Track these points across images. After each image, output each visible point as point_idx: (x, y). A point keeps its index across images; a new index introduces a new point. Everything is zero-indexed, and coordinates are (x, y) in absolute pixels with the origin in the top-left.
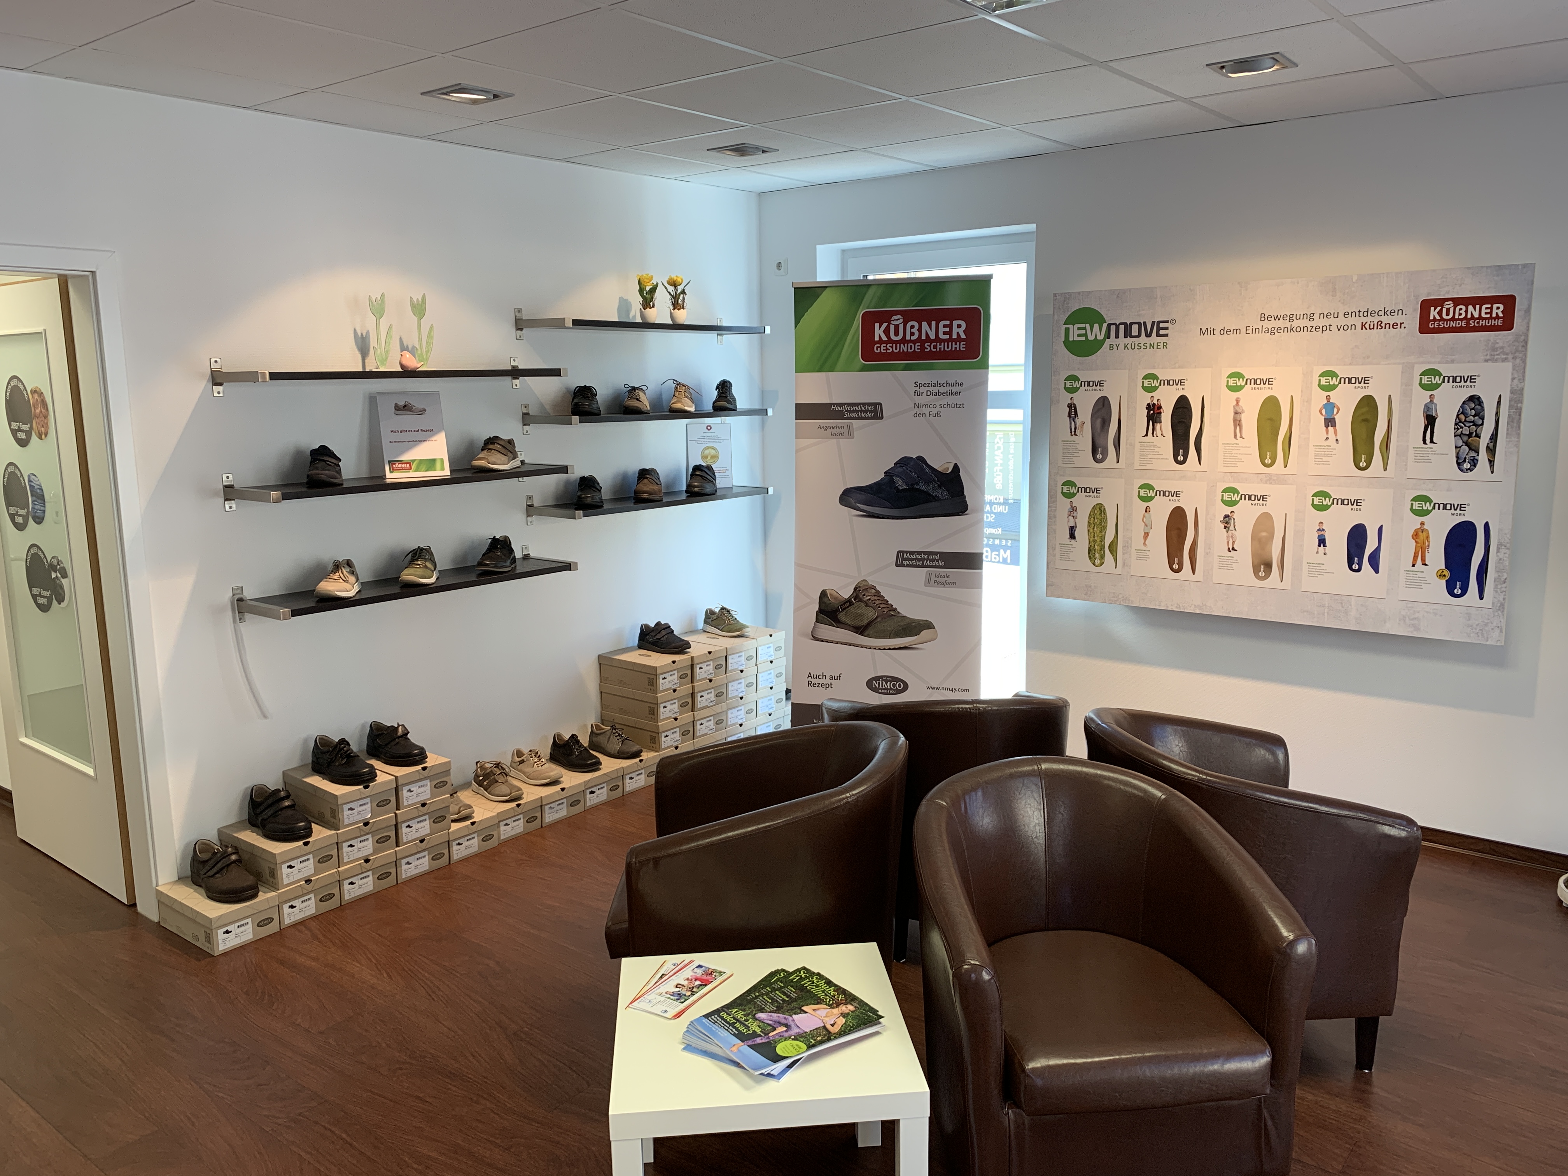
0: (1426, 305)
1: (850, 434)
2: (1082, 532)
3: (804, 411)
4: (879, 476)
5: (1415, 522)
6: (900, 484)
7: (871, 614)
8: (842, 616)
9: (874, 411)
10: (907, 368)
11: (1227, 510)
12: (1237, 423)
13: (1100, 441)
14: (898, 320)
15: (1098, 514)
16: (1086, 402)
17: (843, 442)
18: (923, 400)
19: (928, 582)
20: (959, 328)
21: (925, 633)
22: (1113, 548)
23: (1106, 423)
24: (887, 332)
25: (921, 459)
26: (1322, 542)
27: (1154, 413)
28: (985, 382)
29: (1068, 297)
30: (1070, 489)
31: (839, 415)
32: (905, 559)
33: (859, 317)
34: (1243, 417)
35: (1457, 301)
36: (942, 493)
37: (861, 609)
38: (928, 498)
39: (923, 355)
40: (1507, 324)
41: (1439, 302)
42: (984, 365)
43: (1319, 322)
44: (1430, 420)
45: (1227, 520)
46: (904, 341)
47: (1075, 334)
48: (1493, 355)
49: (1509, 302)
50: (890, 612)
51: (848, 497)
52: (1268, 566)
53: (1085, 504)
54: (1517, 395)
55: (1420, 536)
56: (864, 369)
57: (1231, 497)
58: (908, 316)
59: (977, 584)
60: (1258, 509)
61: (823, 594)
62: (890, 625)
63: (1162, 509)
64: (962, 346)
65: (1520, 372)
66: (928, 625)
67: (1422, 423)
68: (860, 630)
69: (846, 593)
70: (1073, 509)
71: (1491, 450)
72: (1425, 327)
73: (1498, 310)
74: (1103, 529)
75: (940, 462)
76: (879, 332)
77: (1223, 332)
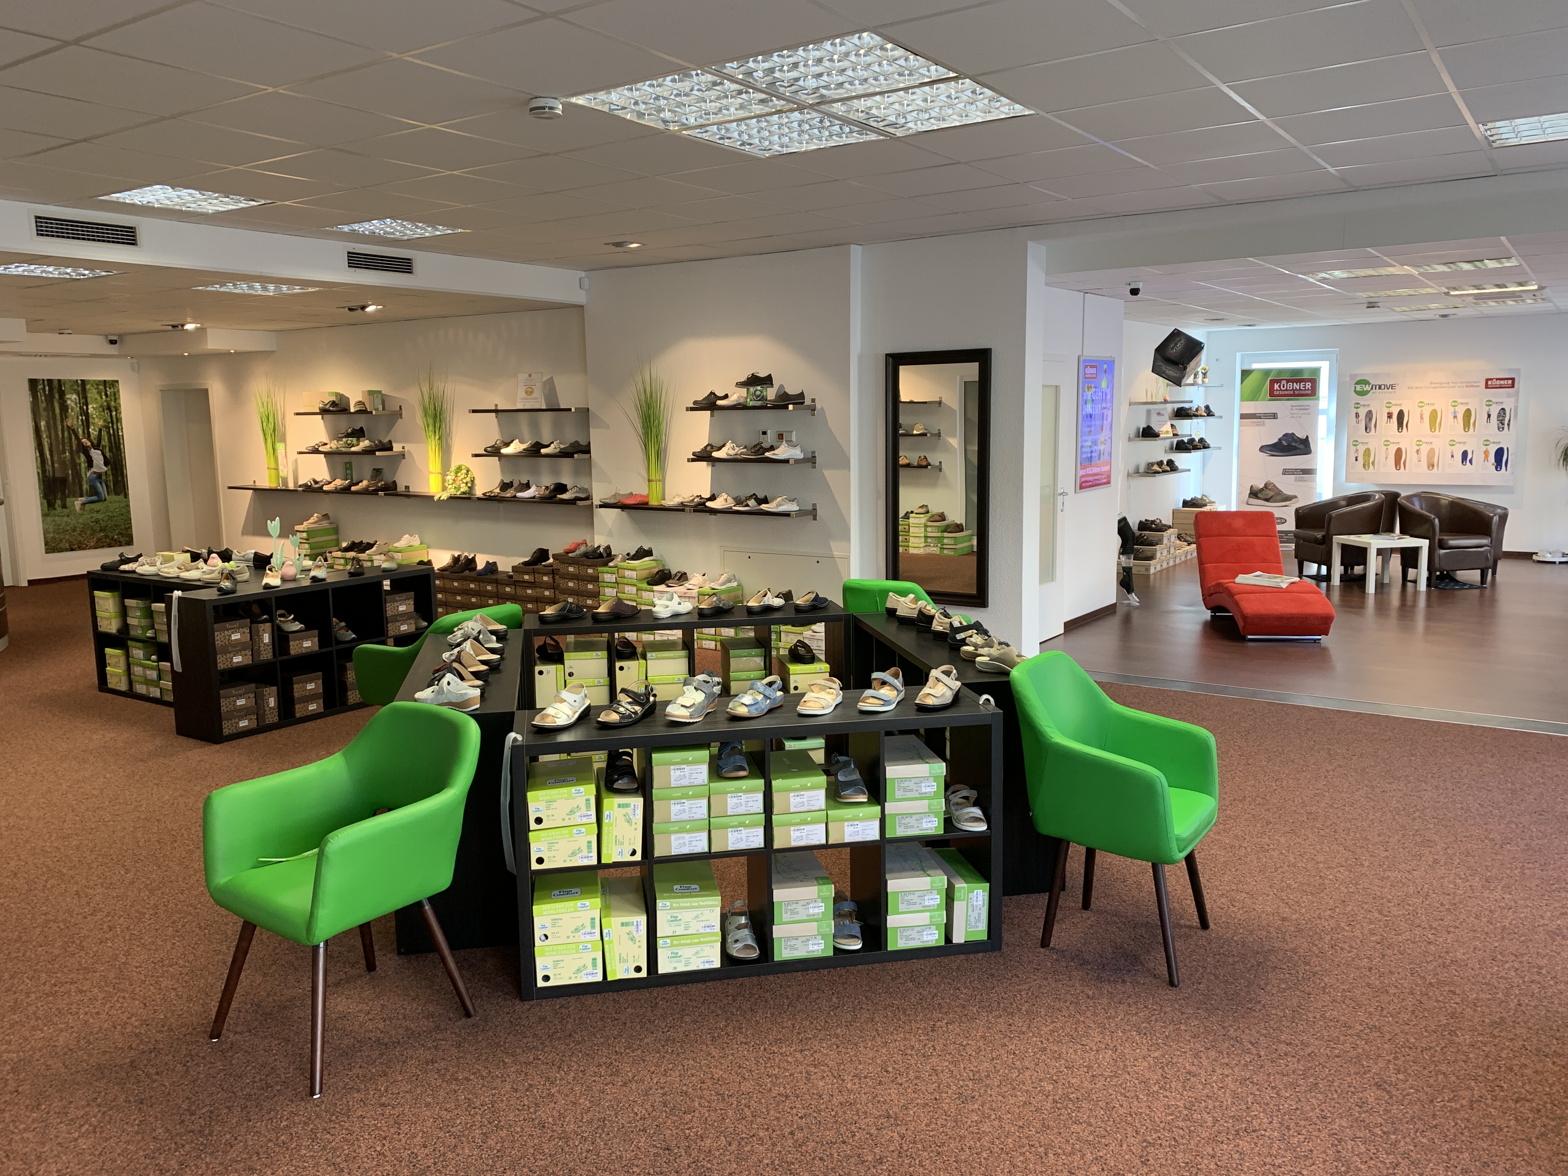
0: (1487, 380)
1: (1264, 425)
2: (1360, 459)
3: (1243, 416)
4: (1277, 440)
5: (1485, 448)
6: (1284, 443)
7: (1271, 493)
8: (1259, 495)
9: (1274, 416)
10: (1288, 400)
11: (1418, 448)
12: (1422, 418)
13: (1368, 425)
14: (1284, 382)
15: (1367, 452)
16: (1363, 412)
17: (1261, 428)
18: (1294, 411)
19: (1296, 480)
20: (1309, 385)
21: (1294, 500)
22: (1373, 463)
23: (1370, 419)
24: (1280, 386)
25: (1293, 434)
26: (1452, 456)
27: (1390, 416)
28: (1317, 405)
29: (1356, 375)
30: (1356, 443)
31: (1260, 418)
32: (1286, 472)
33: (1268, 382)
34: (1424, 417)
35: (1497, 379)
36: (1302, 447)
37: (1268, 492)
38: (1295, 448)
39: (1294, 395)
40: (1513, 386)
41: (1491, 379)
42: (1318, 399)
43: (1451, 385)
44: (1489, 416)
45: (1418, 451)
46: (1286, 390)
47: (1358, 388)
48: (1509, 395)
49: (1513, 379)
50: (1279, 492)
51: (1263, 449)
52: (1433, 466)
53: (1362, 449)
54: (1516, 408)
55: (1486, 453)
56: (1270, 400)
57: (1419, 443)
58: (1288, 381)
59: (1314, 481)
60: (1429, 447)
61: (1252, 487)
62: (1279, 498)
63: (1393, 450)
64: (1310, 392)
65: (1517, 401)
66: (1295, 497)
67: (1486, 416)
68: (1267, 500)
69: (1261, 486)
70: (1357, 450)
71: (1509, 425)
72: (1487, 387)
73: (1510, 382)
74: (1369, 456)
75: (1301, 435)
76: (1276, 386)
77: (1416, 388)
